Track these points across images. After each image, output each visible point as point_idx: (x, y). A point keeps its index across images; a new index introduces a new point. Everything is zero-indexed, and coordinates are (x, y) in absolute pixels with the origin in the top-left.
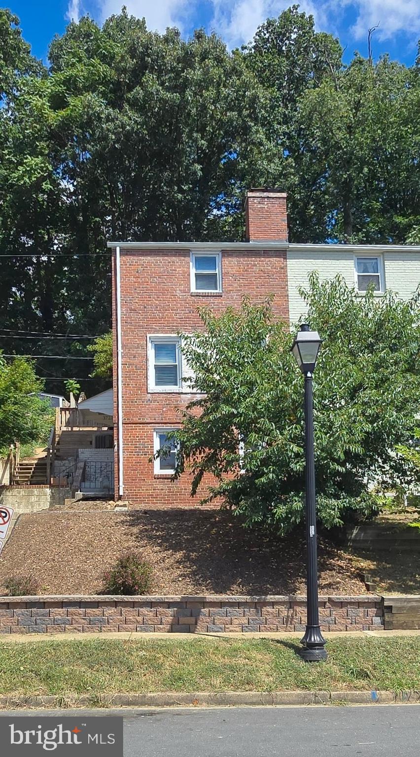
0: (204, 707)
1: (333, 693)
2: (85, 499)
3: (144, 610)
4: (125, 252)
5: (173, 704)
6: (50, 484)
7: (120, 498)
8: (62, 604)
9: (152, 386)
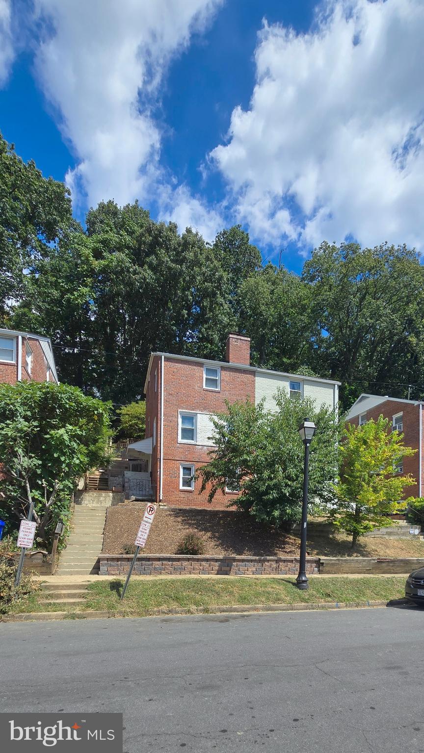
0: (261, 612)
1: (319, 604)
2: (137, 500)
3: (204, 563)
4: (167, 359)
5: (246, 611)
6: (112, 490)
7: (160, 501)
8: (159, 559)
9: (180, 440)
